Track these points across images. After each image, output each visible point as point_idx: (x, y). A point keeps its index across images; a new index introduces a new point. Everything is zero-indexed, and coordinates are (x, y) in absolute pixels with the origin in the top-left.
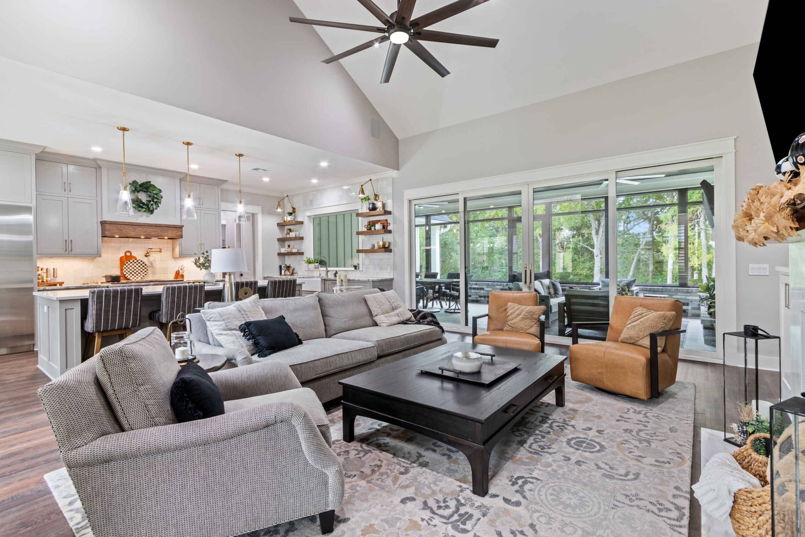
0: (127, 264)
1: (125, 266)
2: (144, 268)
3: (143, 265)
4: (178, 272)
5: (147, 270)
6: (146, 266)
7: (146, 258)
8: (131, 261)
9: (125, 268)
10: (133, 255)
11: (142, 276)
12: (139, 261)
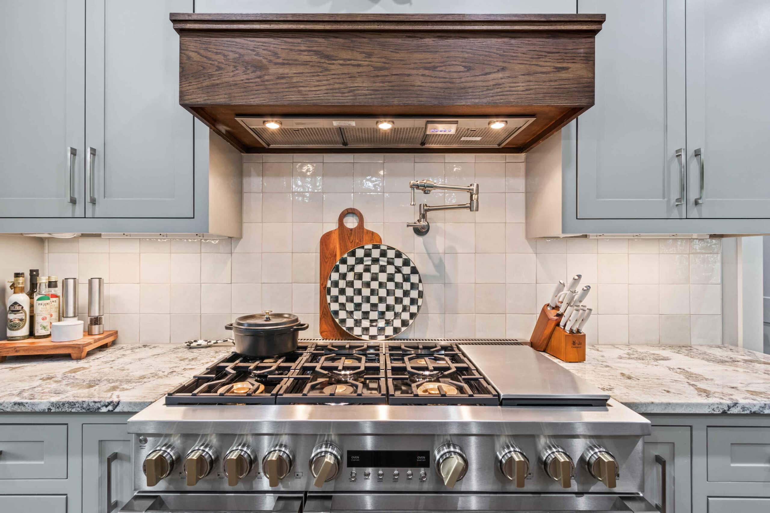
0: (343, 269)
1: (335, 276)
2: (407, 286)
3: (406, 270)
4: (552, 315)
5: (421, 294)
6: (414, 279)
7: (419, 240)
8: (360, 253)
9: (336, 284)
10: (368, 226)
11: (397, 323)
12: (391, 254)
